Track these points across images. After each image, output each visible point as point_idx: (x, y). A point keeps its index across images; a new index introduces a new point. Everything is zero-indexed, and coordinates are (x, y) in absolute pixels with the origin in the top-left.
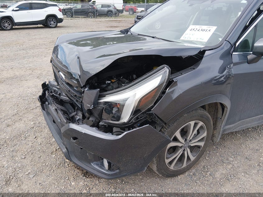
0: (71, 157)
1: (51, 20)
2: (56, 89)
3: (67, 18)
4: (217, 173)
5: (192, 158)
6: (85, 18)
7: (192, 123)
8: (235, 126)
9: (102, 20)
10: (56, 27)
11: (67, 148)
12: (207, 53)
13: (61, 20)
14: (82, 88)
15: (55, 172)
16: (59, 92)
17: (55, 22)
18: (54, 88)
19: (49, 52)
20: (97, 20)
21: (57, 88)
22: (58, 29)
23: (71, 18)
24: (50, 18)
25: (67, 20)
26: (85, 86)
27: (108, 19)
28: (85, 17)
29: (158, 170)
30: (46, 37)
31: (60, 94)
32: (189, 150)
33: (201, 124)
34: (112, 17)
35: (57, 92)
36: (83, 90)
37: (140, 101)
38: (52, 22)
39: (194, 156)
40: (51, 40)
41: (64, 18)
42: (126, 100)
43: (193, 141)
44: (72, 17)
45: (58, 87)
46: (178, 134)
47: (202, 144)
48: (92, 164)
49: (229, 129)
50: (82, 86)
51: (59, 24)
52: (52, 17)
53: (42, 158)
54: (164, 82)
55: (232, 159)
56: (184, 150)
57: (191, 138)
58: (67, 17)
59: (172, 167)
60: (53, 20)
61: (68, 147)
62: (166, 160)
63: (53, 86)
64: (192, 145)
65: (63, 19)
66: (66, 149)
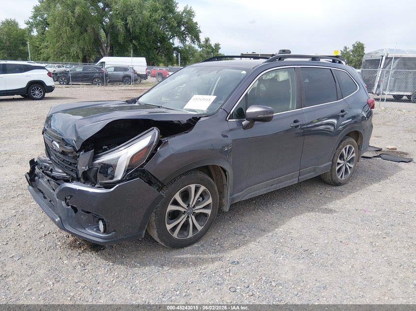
0: (64, 226)
1: (35, 88)
2: (47, 165)
3: (61, 86)
4: (226, 243)
5: (199, 228)
6: (88, 86)
7: (193, 187)
8: (243, 194)
9: (116, 88)
10: (43, 98)
11: (60, 217)
12: (202, 119)
13: (51, 89)
14: (77, 152)
15: (45, 254)
16: (51, 168)
17: (41, 92)
18: (45, 164)
19: (32, 131)
20: (107, 88)
21: (48, 163)
22: (46, 101)
23: (67, 86)
24: (34, 85)
25: (60, 89)
26: (80, 151)
27: (124, 87)
28: (90, 84)
29: (159, 237)
30: (27, 112)
31: (52, 169)
32: (193, 217)
33: (202, 188)
34: (130, 84)
35: (48, 168)
36: (78, 155)
37: (132, 158)
38: (37, 92)
39: (201, 226)
40: (36, 116)
41: (56, 86)
42: (119, 158)
43: (197, 207)
44: (68, 84)
45: (50, 162)
46: (177, 197)
47: (208, 212)
48: (87, 229)
49: (238, 197)
50: (78, 150)
51: (47, 95)
52: (37, 85)
53: (27, 243)
54: (153, 142)
55: (245, 231)
56: (188, 217)
57: (194, 204)
58: (61, 84)
59: (175, 235)
60: (38, 89)
61: (61, 215)
62: (167, 226)
63: (45, 161)
64: (197, 212)
65: (54, 87)
66: (59, 219)
